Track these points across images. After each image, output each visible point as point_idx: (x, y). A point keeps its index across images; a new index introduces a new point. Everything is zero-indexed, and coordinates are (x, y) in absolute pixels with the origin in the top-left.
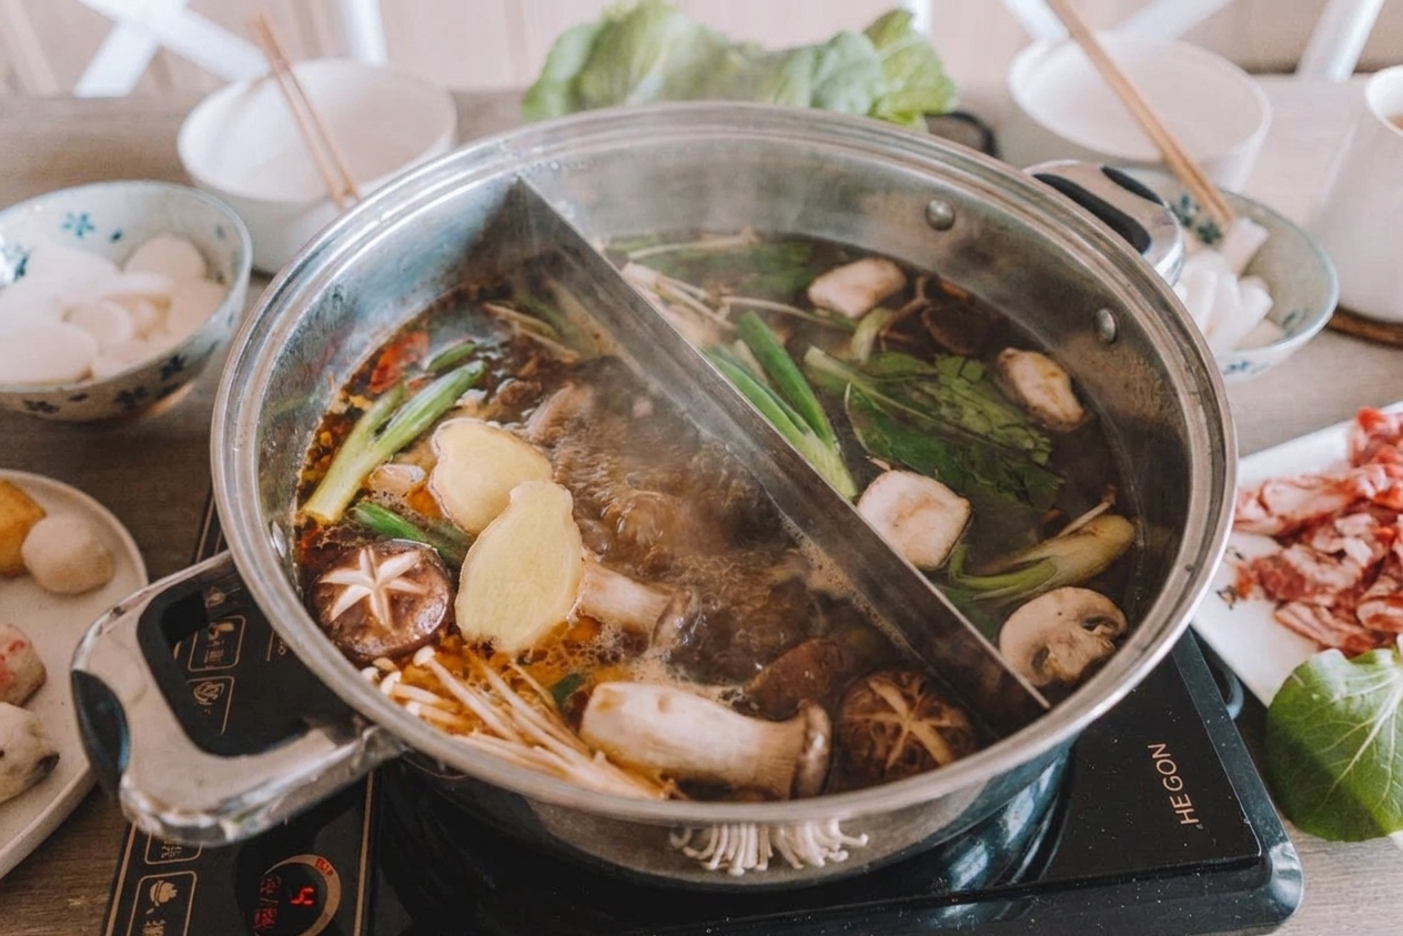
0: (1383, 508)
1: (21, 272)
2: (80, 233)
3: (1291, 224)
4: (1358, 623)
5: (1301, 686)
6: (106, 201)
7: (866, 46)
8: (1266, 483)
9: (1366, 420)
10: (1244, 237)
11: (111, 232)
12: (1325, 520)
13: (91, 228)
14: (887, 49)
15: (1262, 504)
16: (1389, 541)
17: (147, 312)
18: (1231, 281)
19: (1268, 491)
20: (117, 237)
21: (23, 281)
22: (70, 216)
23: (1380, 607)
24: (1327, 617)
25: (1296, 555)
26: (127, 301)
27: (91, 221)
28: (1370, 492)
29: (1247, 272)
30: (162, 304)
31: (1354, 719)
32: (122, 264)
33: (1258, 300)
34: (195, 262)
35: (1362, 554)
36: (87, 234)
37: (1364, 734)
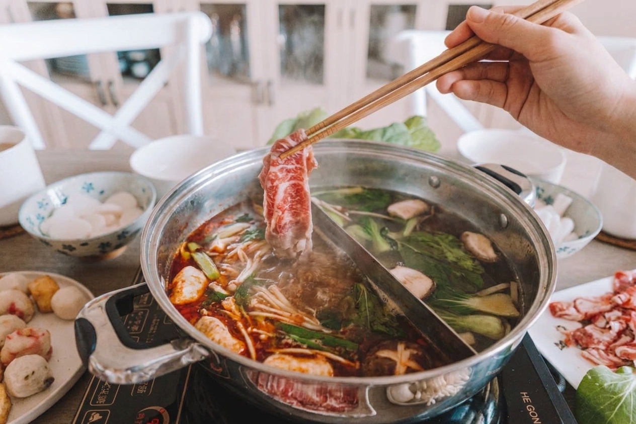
0: (625, 309)
1: (65, 202)
2: (88, 191)
3: (582, 198)
4: (615, 355)
5: (591, 379)
6: (99, 179)
7: (404, 128)
8: (577, 299)
9: (619, 275)
10: (563, 201)
11: (100, 190)
12: (601, 314)
13: (93, 189)
14: (412, 130)
15: (575, 307)
16: (627, 321)
17: (112, 218)
18: (558, 217)
19: (578, 302)
20: (102, 192)
21: (65, 206)
22: (85, 183)
23: (625, 348)
24: (602, 353)
25: (589, 328)
26: (105, 213)
27: (94, 186)
28: (620, 302)
29: (564, 215)
30: (118, 216)
31: (615, 393)
32: (103, 201)
33: (569, 224)
34: (133, 202)
35: (616, 326)
36: (91, 192)
37: (619, 399)
